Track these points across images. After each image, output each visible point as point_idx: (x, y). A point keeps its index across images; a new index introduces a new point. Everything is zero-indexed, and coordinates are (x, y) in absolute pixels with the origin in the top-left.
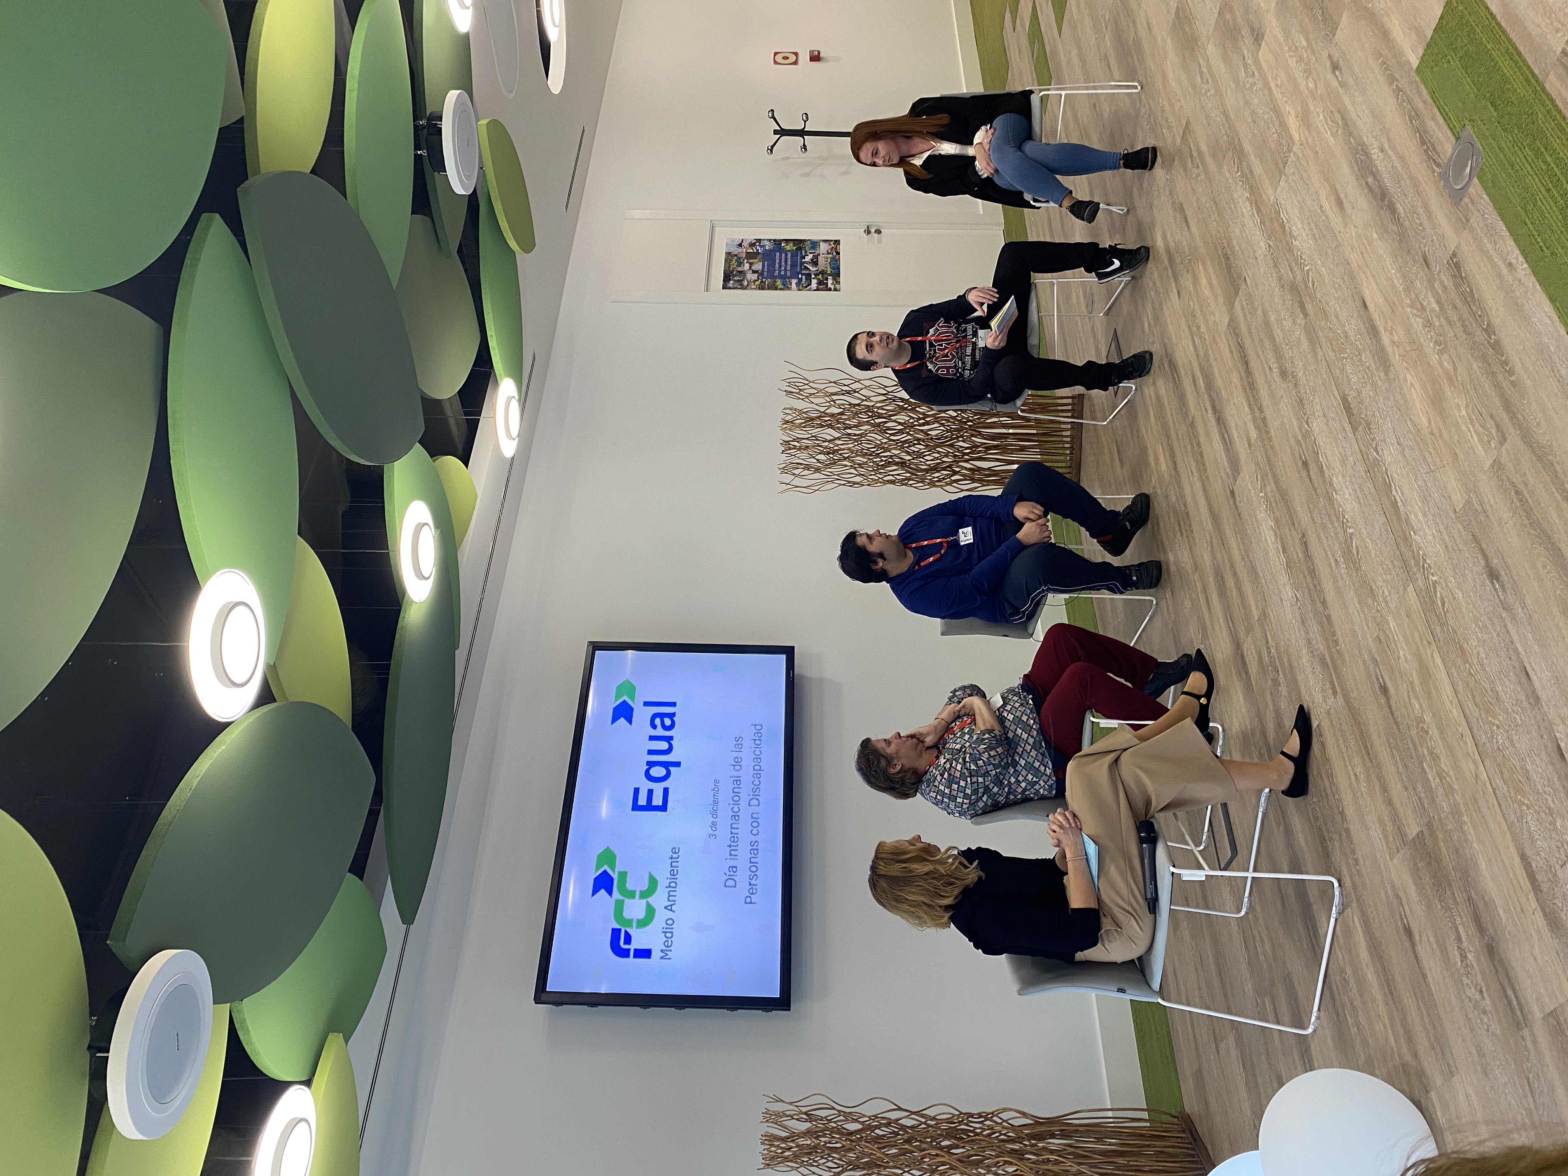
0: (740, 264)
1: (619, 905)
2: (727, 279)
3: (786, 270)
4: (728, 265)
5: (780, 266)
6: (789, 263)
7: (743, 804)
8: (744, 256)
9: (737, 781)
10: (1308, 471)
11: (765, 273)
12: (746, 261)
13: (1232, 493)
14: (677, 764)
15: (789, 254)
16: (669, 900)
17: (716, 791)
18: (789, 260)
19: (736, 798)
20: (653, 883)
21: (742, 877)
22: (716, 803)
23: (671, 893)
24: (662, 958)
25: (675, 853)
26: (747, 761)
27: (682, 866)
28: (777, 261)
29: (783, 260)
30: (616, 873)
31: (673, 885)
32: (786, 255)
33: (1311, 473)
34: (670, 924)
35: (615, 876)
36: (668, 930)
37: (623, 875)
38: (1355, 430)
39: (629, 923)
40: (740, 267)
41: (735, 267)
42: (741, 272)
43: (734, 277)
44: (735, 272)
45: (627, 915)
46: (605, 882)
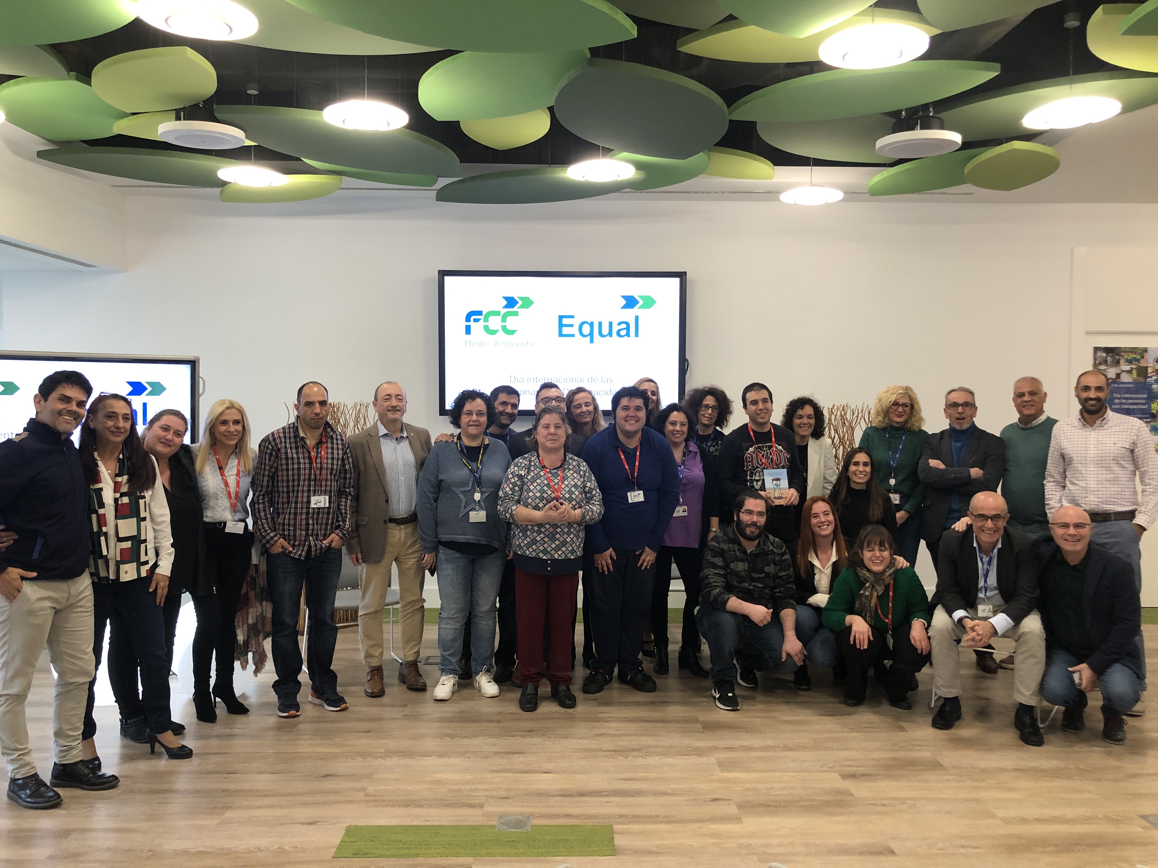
0: (1130, 362)
1: (497, 313)
2: (1109, 350)
3: (1121, 404)
4: (1128, 350)
5: (1127, 399)
6: (1131, 407)
8: (1143, 364)
11: (1116, 385)
12: (1134, 366)
15: (1145, 407)
16: (501, 343)
18: (1135, 407)
20: (511, 333)
24: (466, 341)
27: (524, 349)
28: (1134, 396)
29: (1135, 401)
30: (517, 309)
31: (511, 344)
32: (1144, 404)
34: (487, 344)
35: (515, 309)
36: (483, 344)
37: (516, 314)
39: (486, 320)
40: (1126, 362)
41: (1126, 357)
42: (1118, 363)
43: (1110, 356)
44: (1118, 357)
45: (492, 318)
46: (511, 302)
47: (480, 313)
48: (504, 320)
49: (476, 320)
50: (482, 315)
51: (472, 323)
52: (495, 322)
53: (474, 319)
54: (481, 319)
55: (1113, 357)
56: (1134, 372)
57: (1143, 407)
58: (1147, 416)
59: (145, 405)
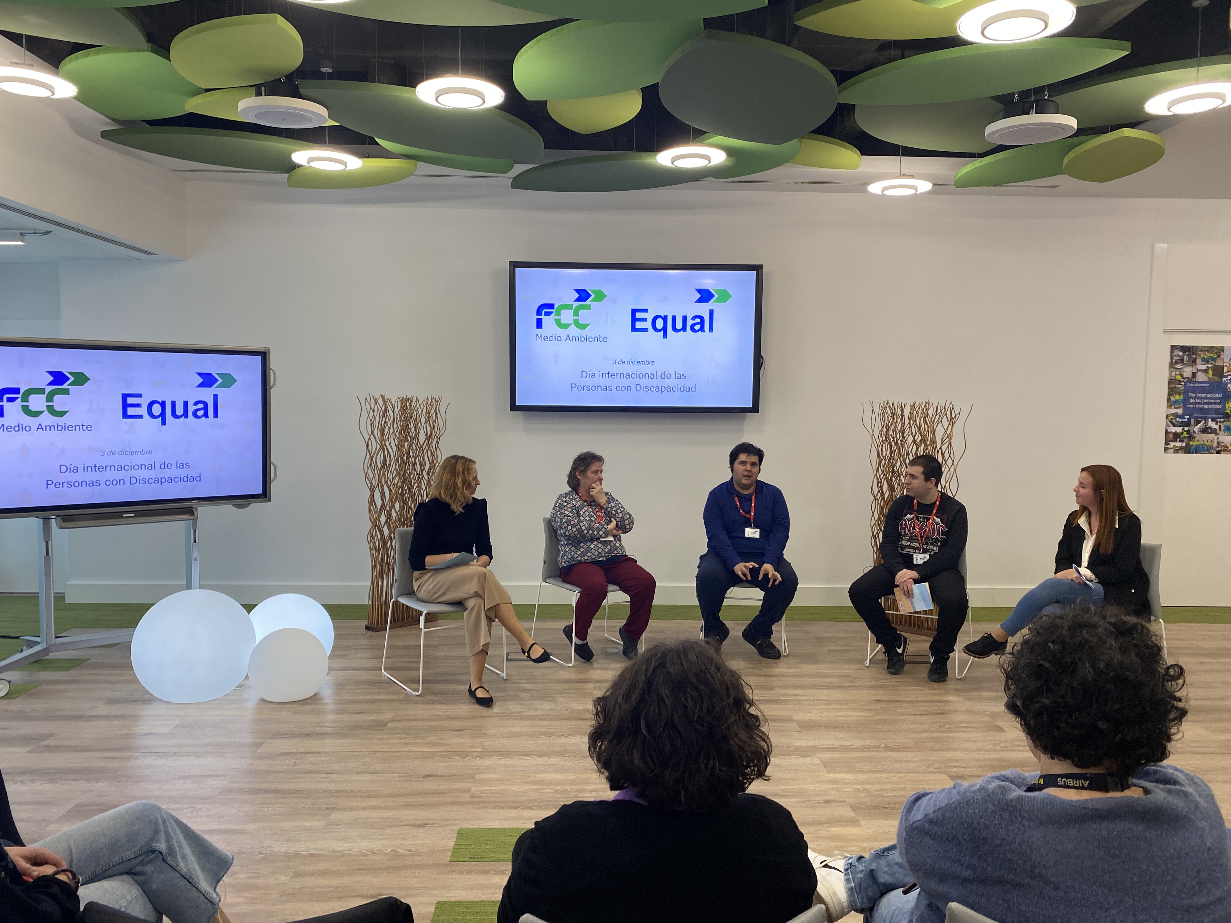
0: (1206, 361)
1: (569, 307)
2: (1185, 349)
3: (1196, 403)
4: (1205, 349)
5: (1202, 398)
6: (1206, 407)
7: (638, 380)
8: (1219, 363)
11: (1192, 385)
12: (1210, 366)
14: (665, 336)
15: (1220, 406)
16: (572, 337)
17: (646, 363)
18: (1210, 406)
19: (641, 376)
20: (583, 327)
21: (589, 381)
22: (638, 363)
23: (577, 338)
24: (537, 335)
25: (603, 339)
26: (668, 383)
27: (596, 343)
28: (1209, 396)
29: (1210, 401)
31: (583, 339)
32: (1218, 404)
34: (559, 339)
35: (587, 302)
36: (554, 338)
37: (588, 307)
39: (558, 314)
40: (1202, 361)
41: (1202, 356)
42: (1194, 362)
43: (1187, 355)
44: (1195, 356)
45: (563, 312)
46: (583, 295)
47: (551, 306)
48: (576, 313)
49: (548, 314)
50: (554, 309)
51: (543, 317)
52: (567, 316)
53: (545, 312)
54: (552, 312)
55: (1189, 356)
56: (1210, 371)
57: (1218, 407)
58: (1222, 416)
59: (216, 397)
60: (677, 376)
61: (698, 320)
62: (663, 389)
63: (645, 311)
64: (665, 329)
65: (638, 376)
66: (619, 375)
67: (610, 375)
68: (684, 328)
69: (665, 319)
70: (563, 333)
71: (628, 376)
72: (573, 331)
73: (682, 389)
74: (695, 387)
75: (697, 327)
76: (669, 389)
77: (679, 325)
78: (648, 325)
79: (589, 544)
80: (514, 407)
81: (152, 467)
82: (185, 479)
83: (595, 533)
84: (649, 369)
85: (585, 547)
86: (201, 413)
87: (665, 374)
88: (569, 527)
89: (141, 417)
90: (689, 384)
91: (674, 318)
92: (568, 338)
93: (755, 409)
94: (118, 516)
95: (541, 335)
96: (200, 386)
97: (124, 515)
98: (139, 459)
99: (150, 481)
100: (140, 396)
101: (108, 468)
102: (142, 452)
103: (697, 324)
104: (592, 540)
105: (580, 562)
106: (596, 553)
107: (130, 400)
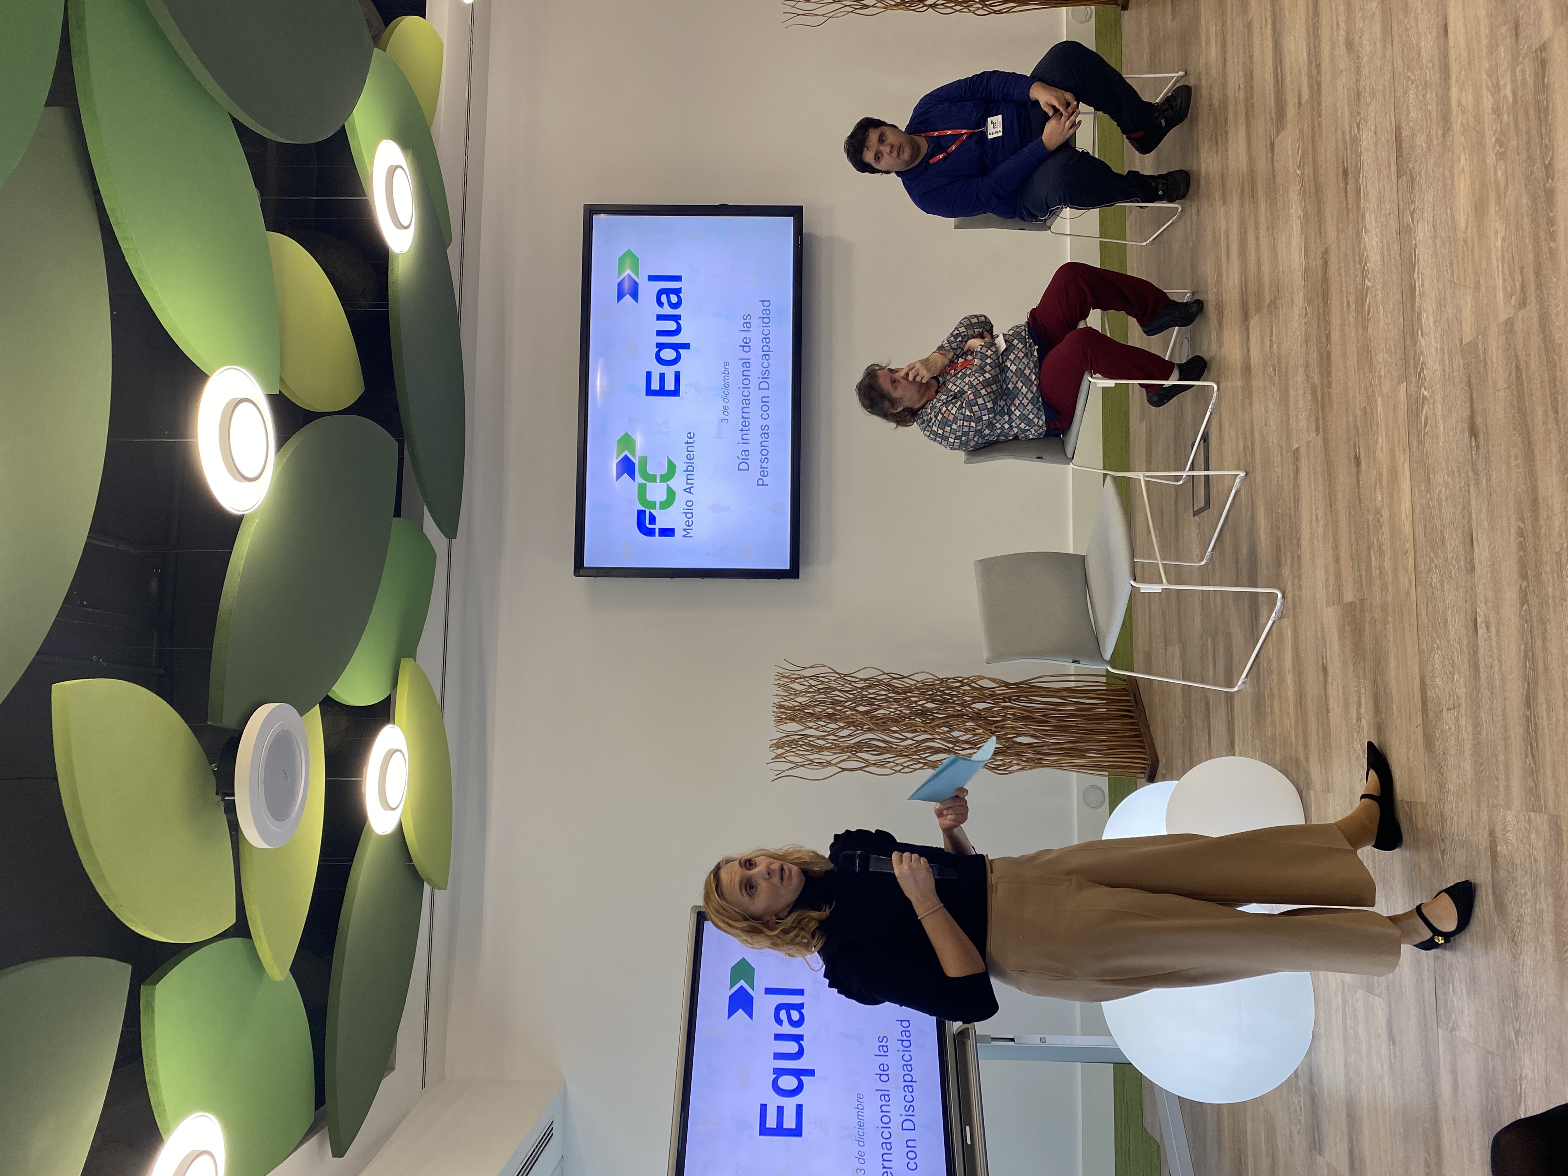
1: (642, 489)
7: (753, 386)
9: (747, 363)
10: (1346, 184)
13: (1272, 145)
14: (686, 346)
16: (687, 484)
17: (726, 374)
19: (746, 382)
20: (672, 468)
21: (754, 460)
22: (726, 386)
24: (684, 536)
25: (690, 438)
26: (756, 343)
30: (637, 457)
31: (690, 468)
33: (1349, 187)
34: (690, 504)
35: (636, 461)
36: (689, 511)
37: (644, 460)
38: (1399, 176)
39: (653, 504)
45: (650, 497)
46: (627, 467)
47: (641, 514)
48: (652, 478)
49: (653, 519)
50: (644, 511)
51: (657, 527)
52: (657, 492)
53: (650, 523)
54: (650, 513)
59: (769, 991)
60: (746, 329)
61: (664, 298)
62: (766, 349)
63: (649, 375)
64: (676, 347)
65: (746, 386)
66: (745, 415)
67: (744, 428)
68: (676, 318)
69: (661, 346)
70: (681, 498)
71: (746, 400)
72: (678, 483)
73: (766, 320)
74: (763, 301)
75: (674, 299)
76: (766, 338)
77: (671, 326)
78: (670, 372)
79: (1009, 374)
80: (793, 573)
81: (885, 1096)
82: (906, 1044)
83: (989, 361)
84: (736, 369)
85: (1015, 379)
86: (795, 1015)
87: (744, 346)
88: (980, 401)
89: (799, 1108)
90: (757, 311)
91: (660, 333)
92: (688, 491)
93: (796, 212)
94: (969, 1152)
95: (684, 530)
96: (750, 1015)
97: (969, 1142)
98: (872, 1113)
99: (909, 1098)
100: (764, 1107)
101: (886, 1164)
102: (860, 1108)
103: (669, 298)
104: (1003, 370)
105: (1039, 387)
106: (1025, 361)
107: (771, 1123)
